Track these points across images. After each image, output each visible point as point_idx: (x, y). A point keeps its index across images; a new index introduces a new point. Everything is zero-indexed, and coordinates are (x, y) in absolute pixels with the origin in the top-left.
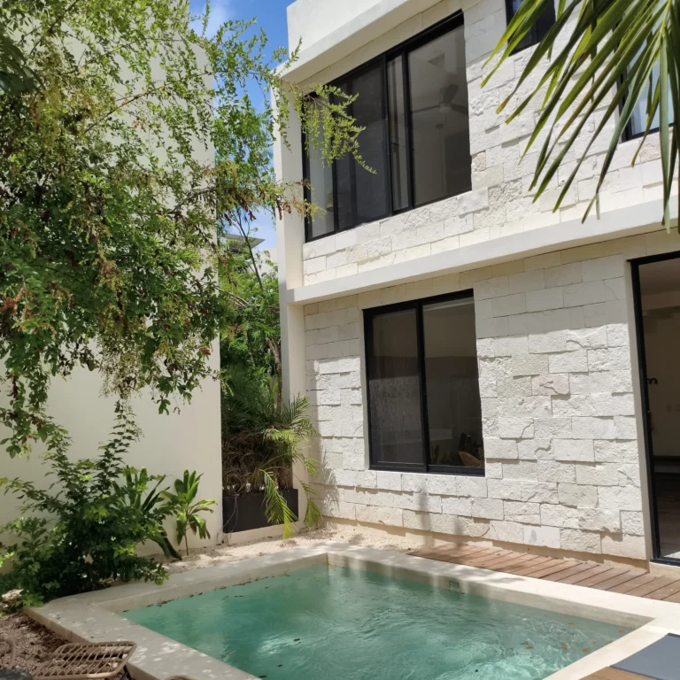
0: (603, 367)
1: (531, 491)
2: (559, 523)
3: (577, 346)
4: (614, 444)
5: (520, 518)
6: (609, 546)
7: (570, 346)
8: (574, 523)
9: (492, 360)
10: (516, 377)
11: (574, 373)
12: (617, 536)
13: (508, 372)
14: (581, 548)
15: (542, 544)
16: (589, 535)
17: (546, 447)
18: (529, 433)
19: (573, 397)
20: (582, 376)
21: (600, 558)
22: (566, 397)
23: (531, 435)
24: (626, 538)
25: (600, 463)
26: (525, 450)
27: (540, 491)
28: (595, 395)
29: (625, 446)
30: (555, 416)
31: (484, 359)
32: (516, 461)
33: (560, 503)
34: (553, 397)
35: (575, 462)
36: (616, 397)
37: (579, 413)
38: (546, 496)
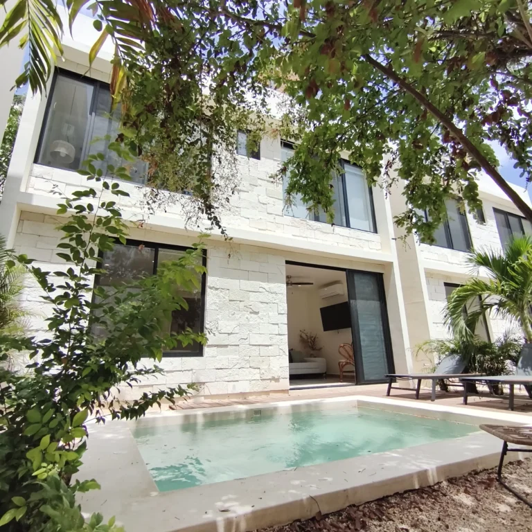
0: (274, 301)
1: (235, 362)
2: (250, 378)
3: (264, 290)
4: (278, 337)
5: (226, 379)
6: (273, 386)
7: (261, 290)
8: (258, 377)
9: (217, 289)
10: (230, 300)
11: (262, 303)
12: (277, 380)
13: (227, 298)
14: (261, 390)
15: (239, 391)
16: (265, 382)
17: (245, 337)
18: (237, 330)
19: (260, 314)
20: (265, 304)
21: (267, 393)
22: (257, 313)
23: (237, 332)
24: (281, 380)
25: (271, 345)
26: (232, 340)
27: (240, 361)
28: (271, 314)
29: (282, 337)
30: (251, 322)
31: (211, 288)
32: (226, 346)
33: (250, 367)
34: (251, 313)
35: (259, 345)
36: (280, 315)
37: (262, 321)
38: (243, 364)
